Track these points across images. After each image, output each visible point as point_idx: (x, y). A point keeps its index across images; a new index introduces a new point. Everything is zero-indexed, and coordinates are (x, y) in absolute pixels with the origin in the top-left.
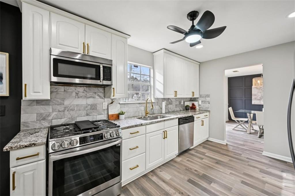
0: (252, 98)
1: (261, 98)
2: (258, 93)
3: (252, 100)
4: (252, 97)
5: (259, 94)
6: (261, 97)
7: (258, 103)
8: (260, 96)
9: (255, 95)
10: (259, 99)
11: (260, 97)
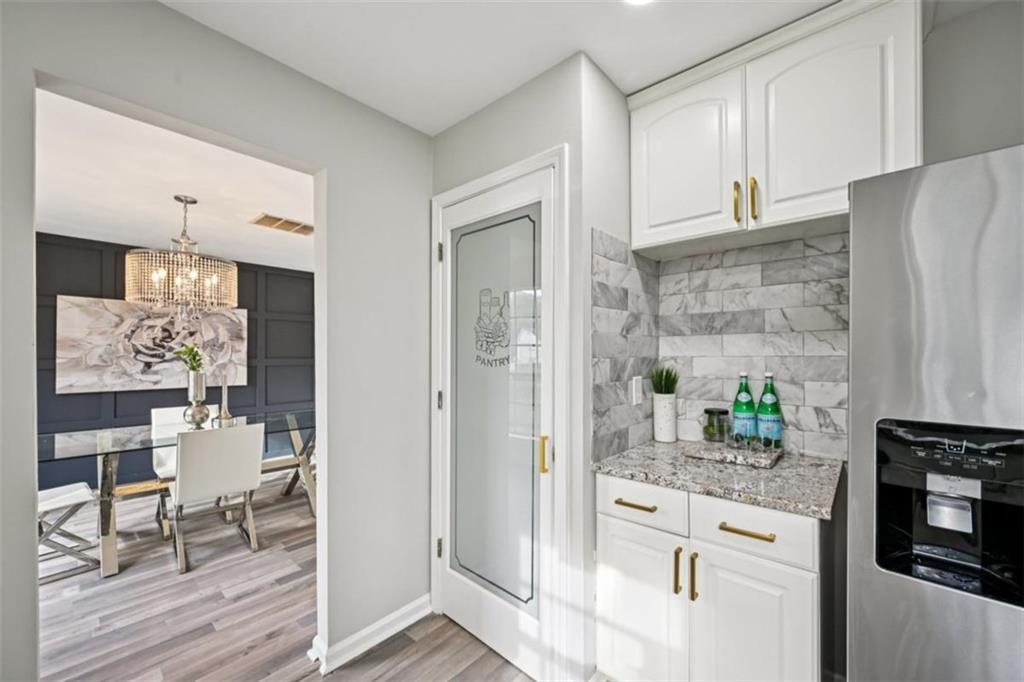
0: (58, 361)
1: (105, 362)
2: (90, 334)
3: (54, 370)
4: (59, 353)
5: (97, 340)
6: (105, 357)
7: (87, 386)
8: (100, 351)
9: (74, 345)
10: (96, 367)
11: (100, 356)
